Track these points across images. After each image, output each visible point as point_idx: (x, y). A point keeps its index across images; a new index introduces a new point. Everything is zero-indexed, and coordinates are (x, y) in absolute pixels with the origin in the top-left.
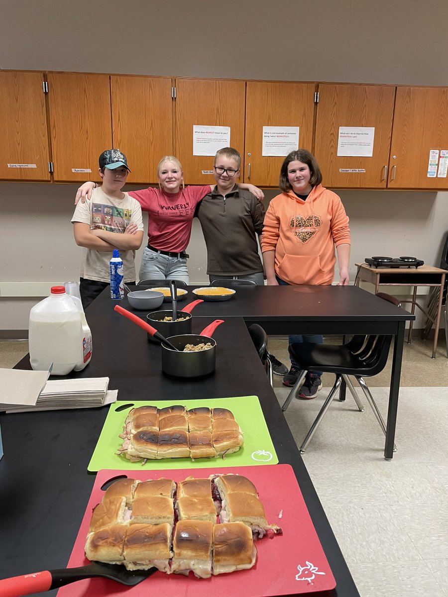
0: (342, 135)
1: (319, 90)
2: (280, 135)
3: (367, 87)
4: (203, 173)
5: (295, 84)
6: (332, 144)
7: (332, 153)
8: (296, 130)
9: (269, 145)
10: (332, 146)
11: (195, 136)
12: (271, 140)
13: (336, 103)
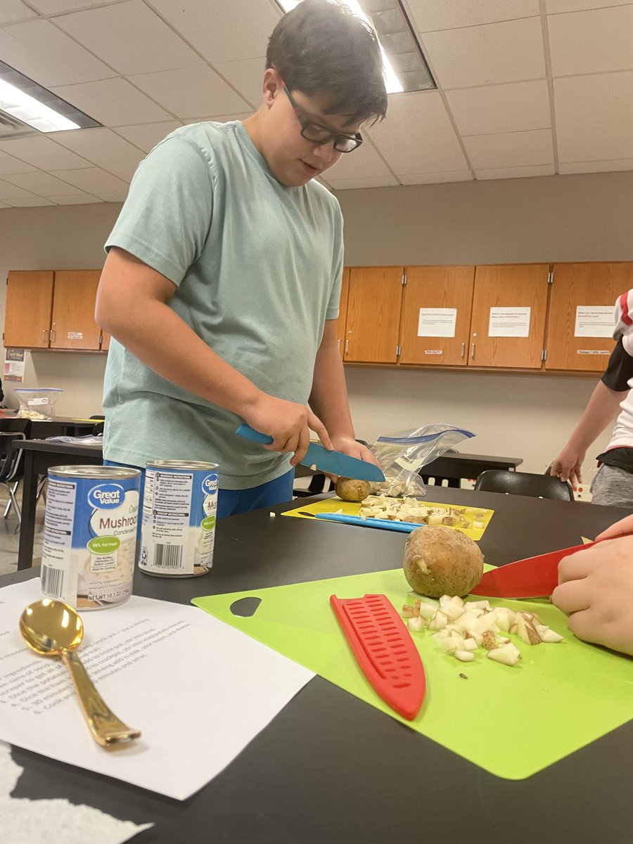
0: (580, 315)
1: (554, 270)
2: (510, 315)
3: (610, 265)
4: (426, 353)
5: (527, 266)
6: (568, 324)
7: (568, 334)
8: (527, 310)
9: (496, 325)
10: (569, 327)
11: (421, 318)
12: (498, 320)
13: (573, 283)
